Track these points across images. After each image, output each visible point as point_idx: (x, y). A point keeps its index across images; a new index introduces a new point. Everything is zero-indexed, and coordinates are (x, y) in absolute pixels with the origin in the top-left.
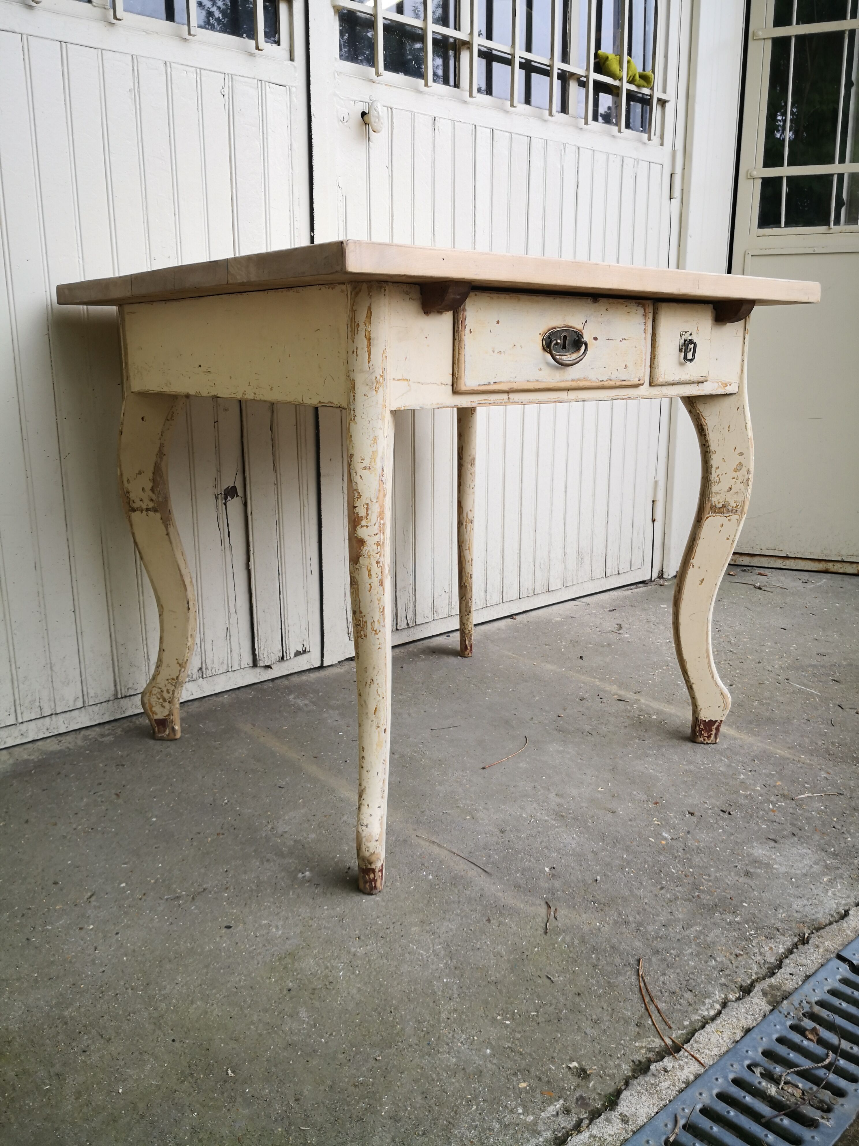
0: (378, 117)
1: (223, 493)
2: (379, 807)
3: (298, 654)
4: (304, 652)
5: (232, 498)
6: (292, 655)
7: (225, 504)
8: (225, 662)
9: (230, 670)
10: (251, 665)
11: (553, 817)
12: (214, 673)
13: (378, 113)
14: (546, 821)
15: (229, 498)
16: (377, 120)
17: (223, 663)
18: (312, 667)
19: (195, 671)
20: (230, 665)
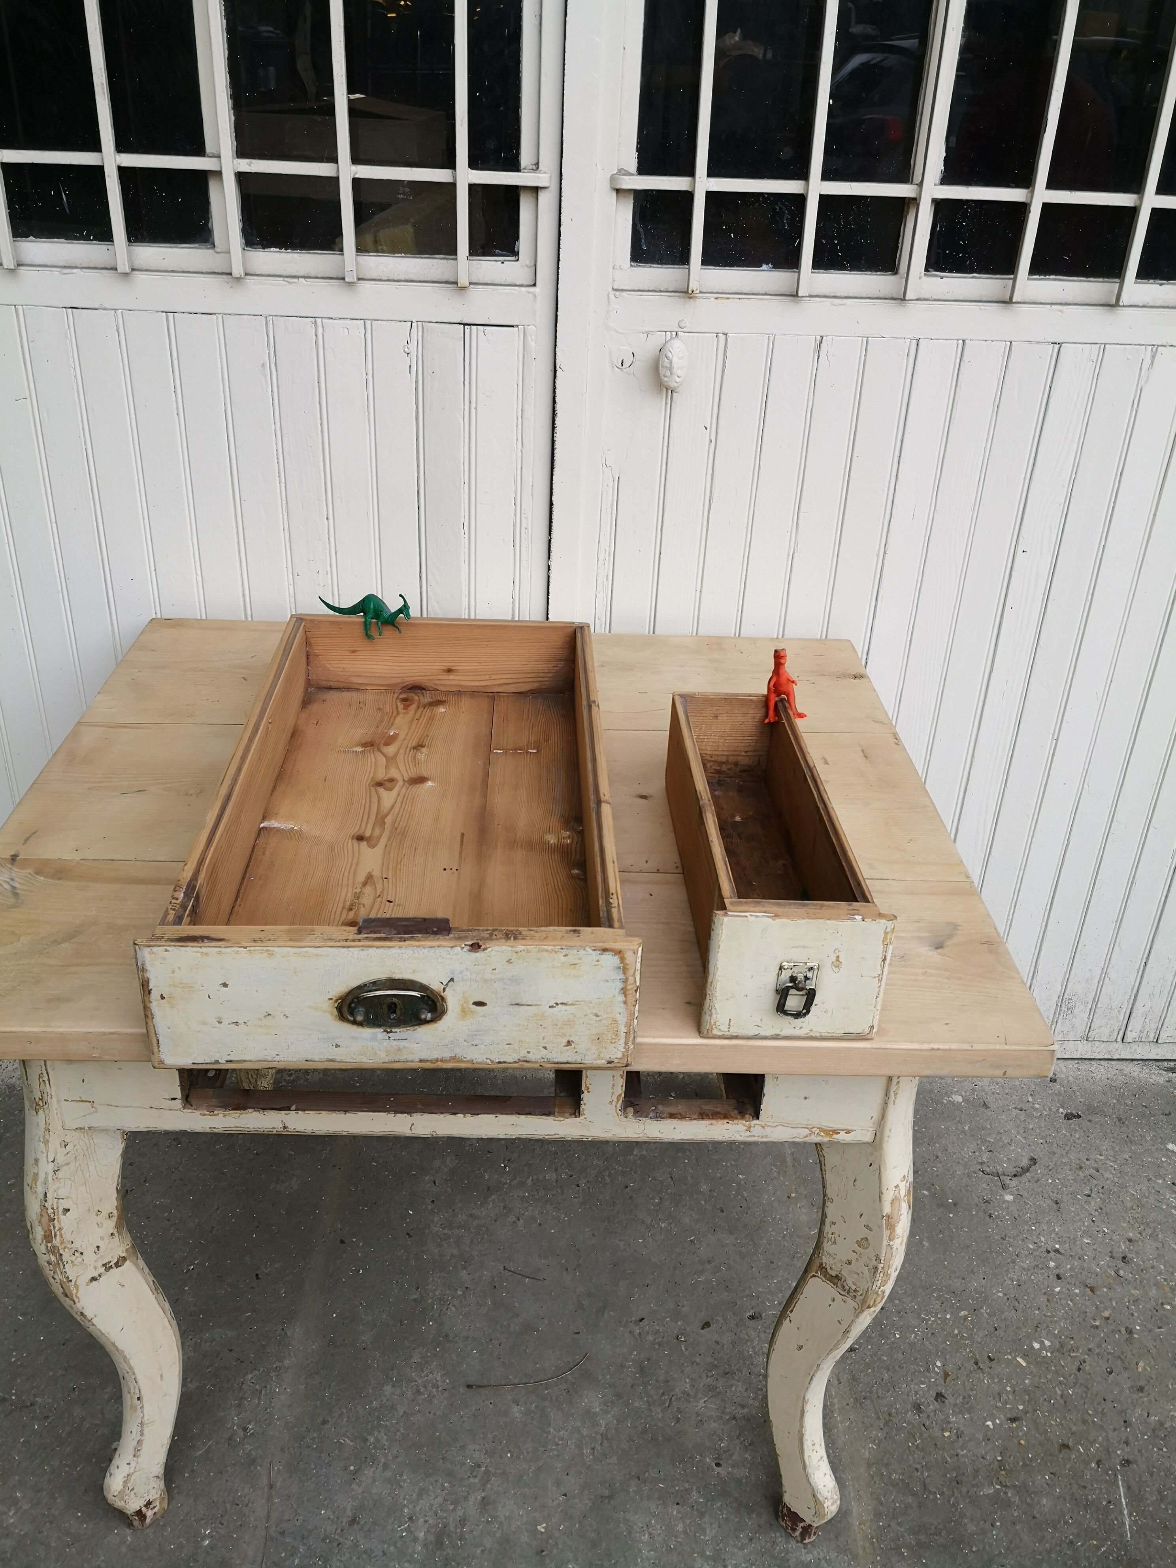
0: (670, 369)
2: (129, 1464)
11: (431, 1538)
13: (671, 363)
14: (415, 1540)
16: (668, 373)
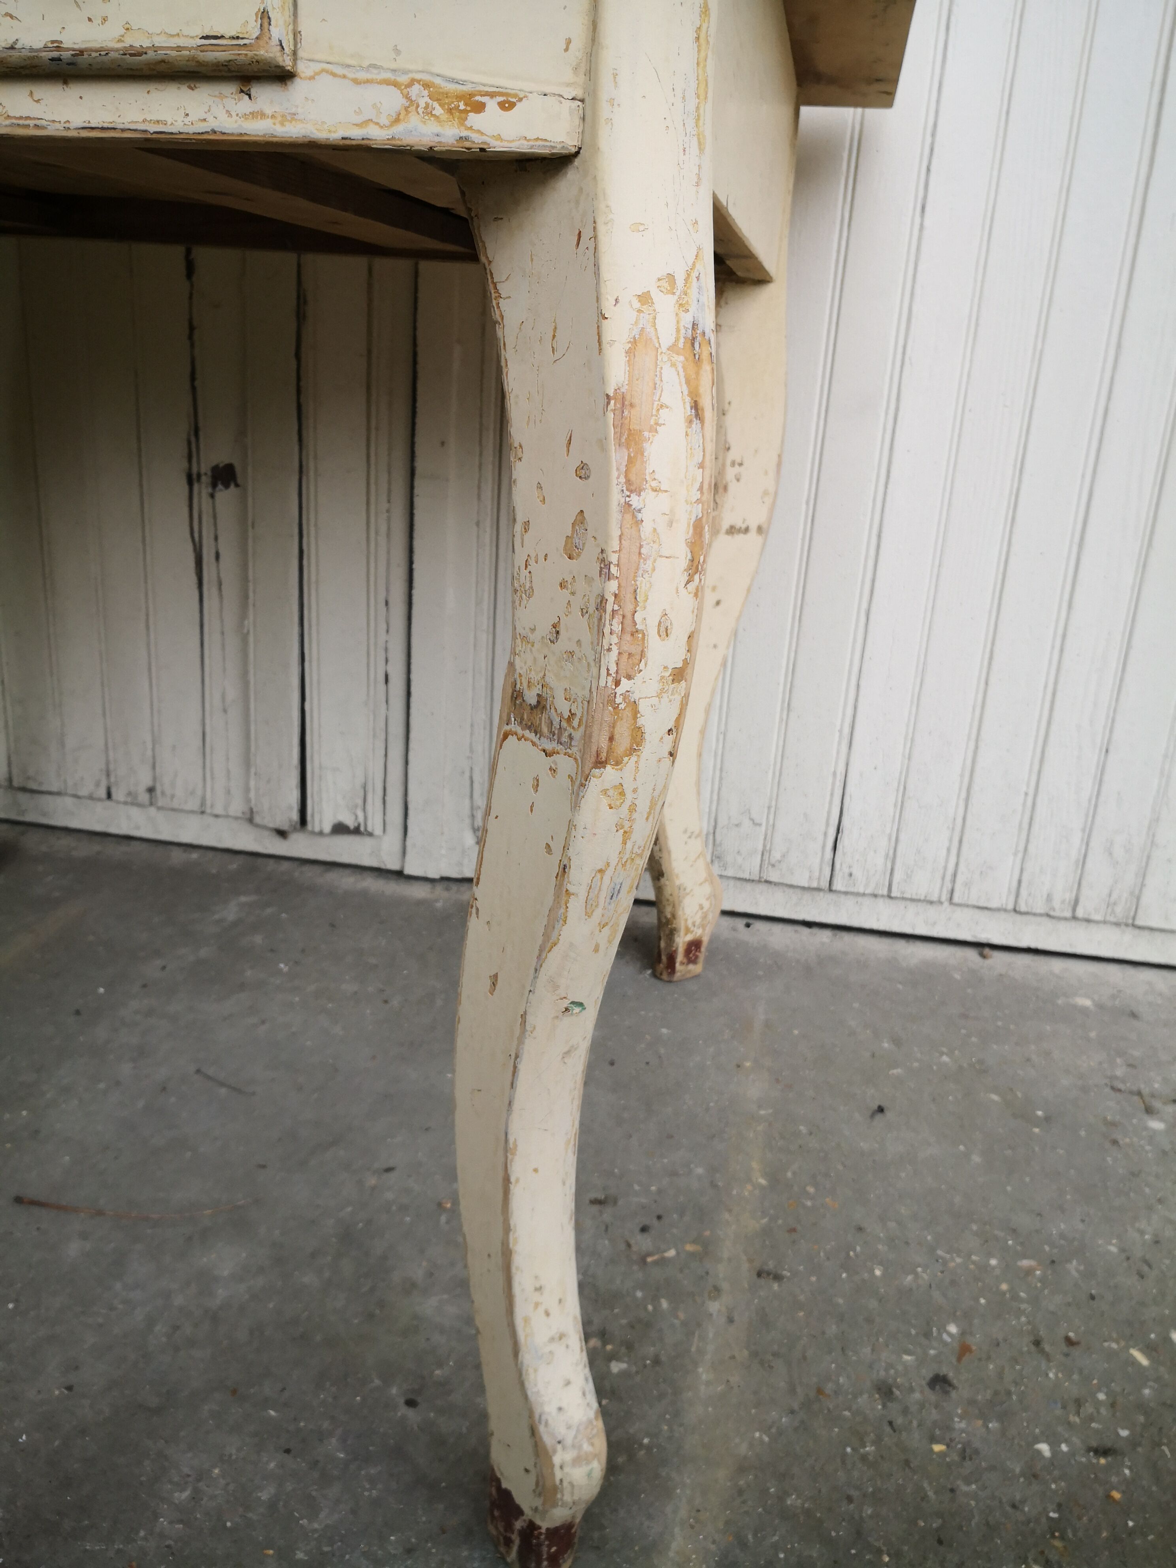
1: (209, 473)
3: (340, 829)
4: (357, 831)
5: (227, 486)
6: (327, 828)
7: (212, 496)
8: (199, 792)
9: (208, 811)
10: (248, 816)
12: (175, 804)
15: (220, 486)
17: (193, 793)
18: (383, 867)
19: (141, 789)
20: (208, 803)
